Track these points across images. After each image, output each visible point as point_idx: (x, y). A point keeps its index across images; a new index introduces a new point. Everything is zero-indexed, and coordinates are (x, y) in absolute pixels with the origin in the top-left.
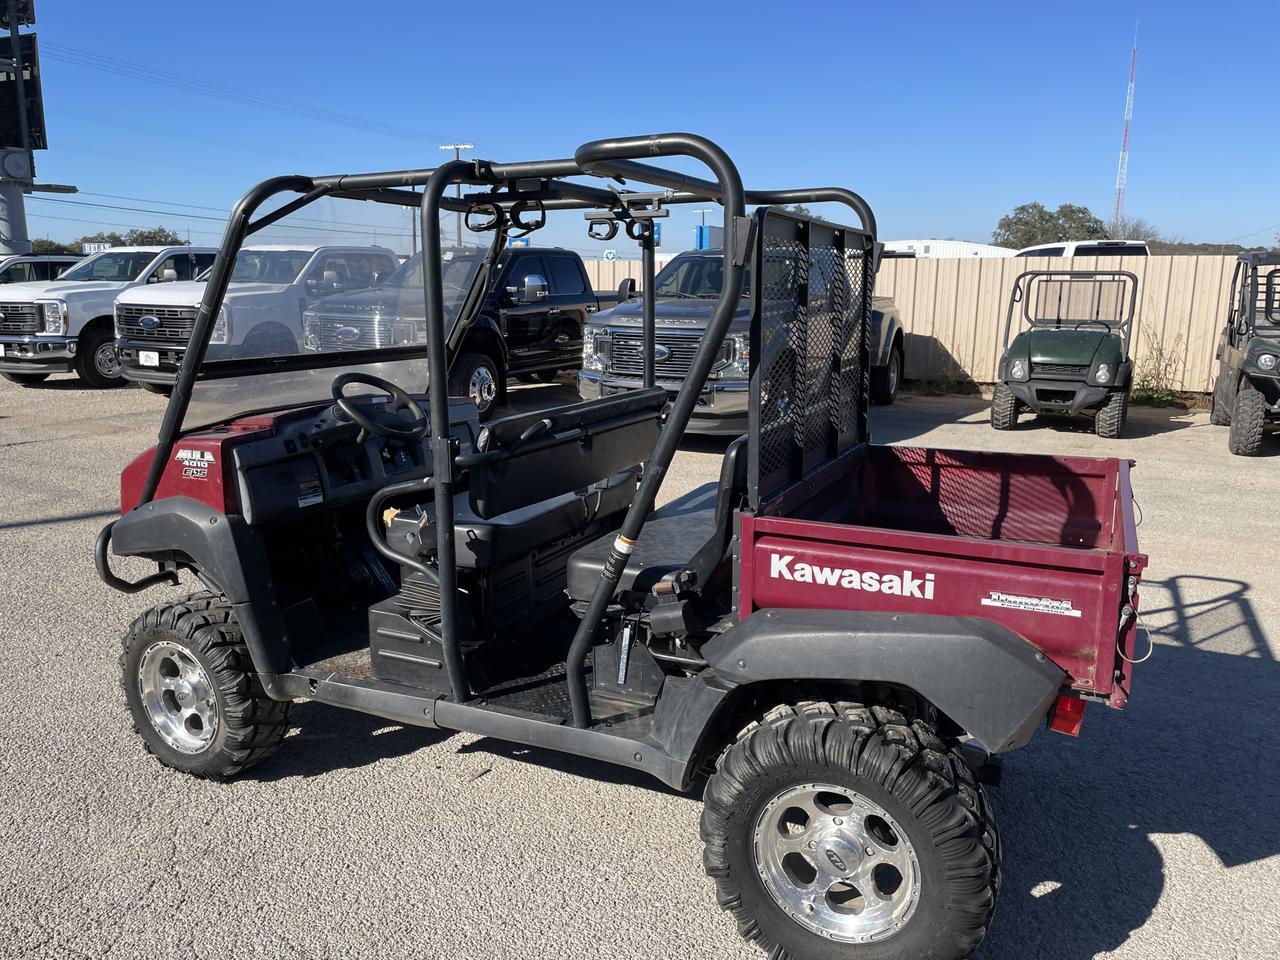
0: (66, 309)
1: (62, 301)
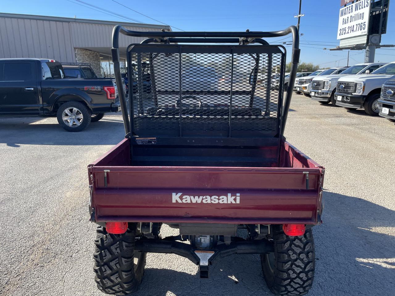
0: (330, 83)
1: (330, 80)
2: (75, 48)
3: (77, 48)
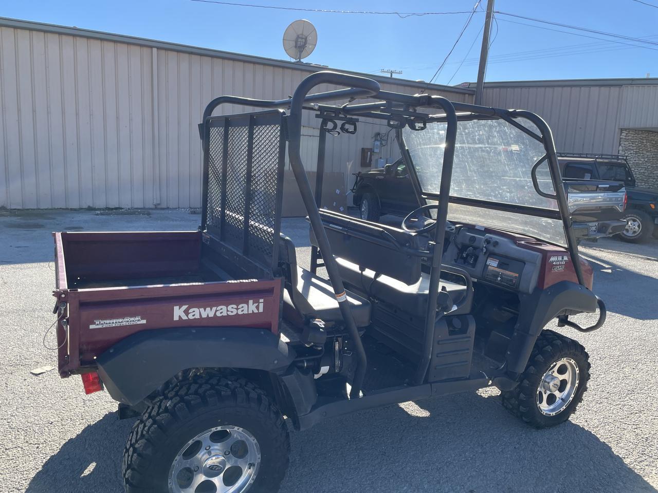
2: (622, 130)
3: (626, 130)
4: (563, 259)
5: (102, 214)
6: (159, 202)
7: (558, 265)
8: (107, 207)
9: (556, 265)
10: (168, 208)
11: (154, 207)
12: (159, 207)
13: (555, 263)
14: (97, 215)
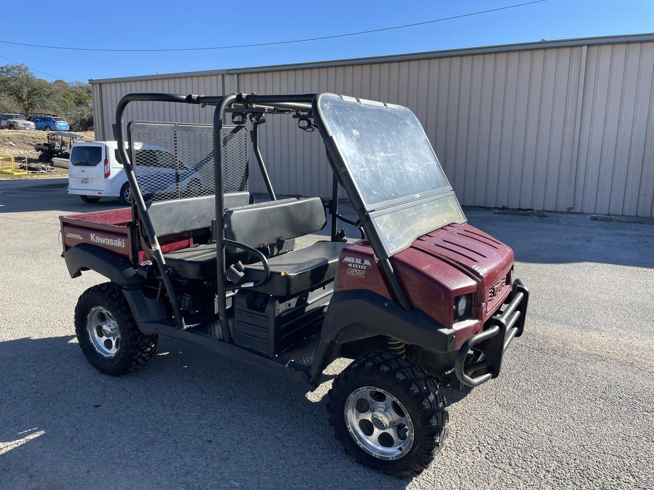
4: (363, 262)
5: (499, 213)
6: (572, 207)
7: (356, 269)
8: (520, 207)
9: (352, 267)
10: (582, 213)
11: (567, 211)
12: (572, 211)
13: (351, 265)
14: (495, 213)
